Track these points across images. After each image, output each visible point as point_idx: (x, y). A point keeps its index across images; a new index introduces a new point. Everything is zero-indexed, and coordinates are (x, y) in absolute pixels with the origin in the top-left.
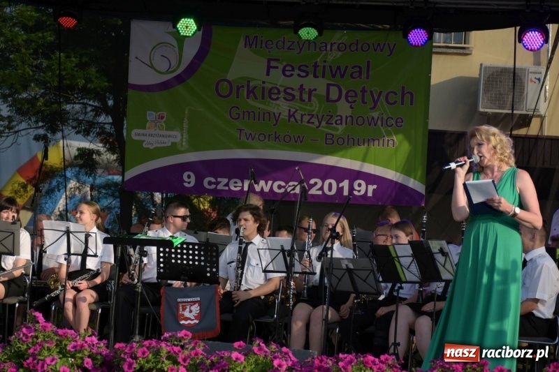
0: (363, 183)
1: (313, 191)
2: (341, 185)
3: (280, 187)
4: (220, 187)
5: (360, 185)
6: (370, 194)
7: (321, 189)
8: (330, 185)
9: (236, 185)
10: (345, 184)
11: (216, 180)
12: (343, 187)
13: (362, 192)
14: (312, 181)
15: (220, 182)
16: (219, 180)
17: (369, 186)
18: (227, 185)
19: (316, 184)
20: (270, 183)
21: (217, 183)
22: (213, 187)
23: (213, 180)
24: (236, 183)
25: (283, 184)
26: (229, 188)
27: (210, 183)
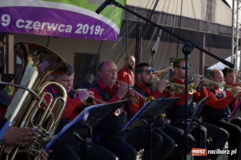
0: (99, 27)
1: (78, 32)
2: (90, 28)
3: (62, 28)
4: (27, 27)
5: (98, 28)
6: (101, 34)
7: (81, 30)
8: (86, 27)
9: (37, 25)
10: (92, 27)
11: (25, 21)
12: (91, 29)
13: (98, 33)
14: (78, 25)
15: (27, 23)
16: (27, 21)
17: (102, 29)
18: (31, 25)
19: (80, 26)
20: (57, 25)
21: (26, 24)
22: (22, 26)
23: (23, 21)
24: (37, 24)
25: (64, 26)
26: (32, 28)
27: (21, 24)
